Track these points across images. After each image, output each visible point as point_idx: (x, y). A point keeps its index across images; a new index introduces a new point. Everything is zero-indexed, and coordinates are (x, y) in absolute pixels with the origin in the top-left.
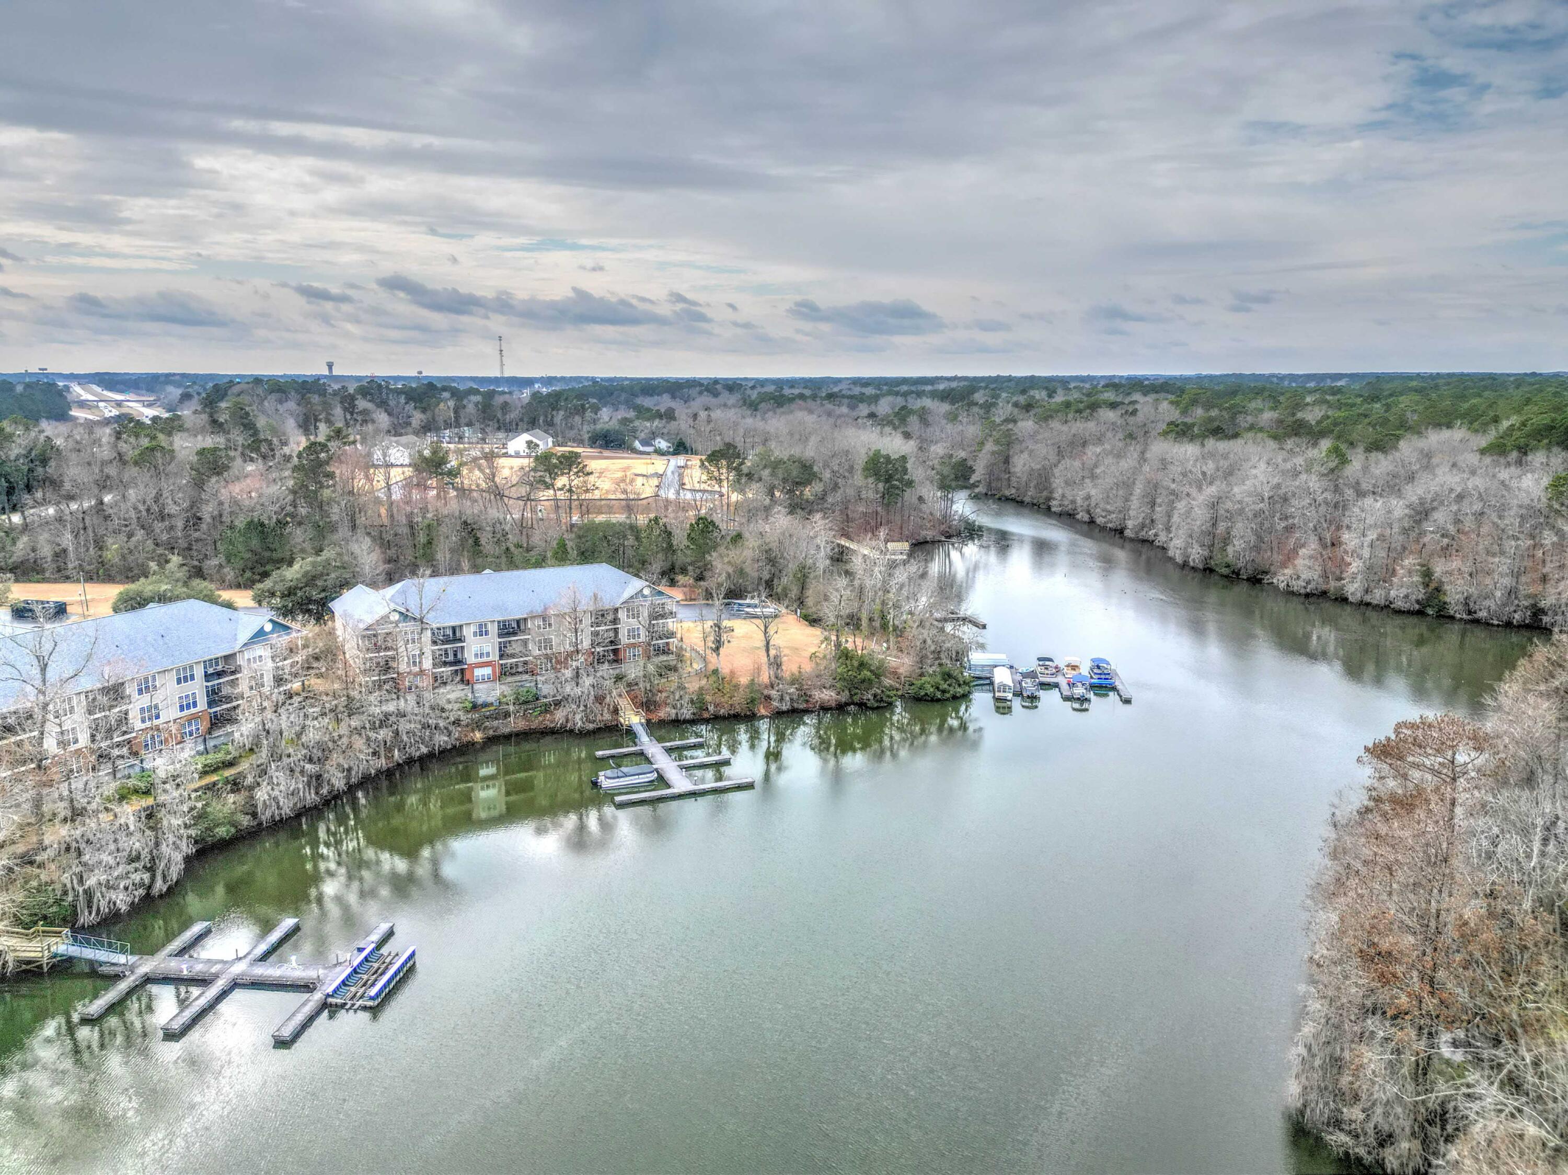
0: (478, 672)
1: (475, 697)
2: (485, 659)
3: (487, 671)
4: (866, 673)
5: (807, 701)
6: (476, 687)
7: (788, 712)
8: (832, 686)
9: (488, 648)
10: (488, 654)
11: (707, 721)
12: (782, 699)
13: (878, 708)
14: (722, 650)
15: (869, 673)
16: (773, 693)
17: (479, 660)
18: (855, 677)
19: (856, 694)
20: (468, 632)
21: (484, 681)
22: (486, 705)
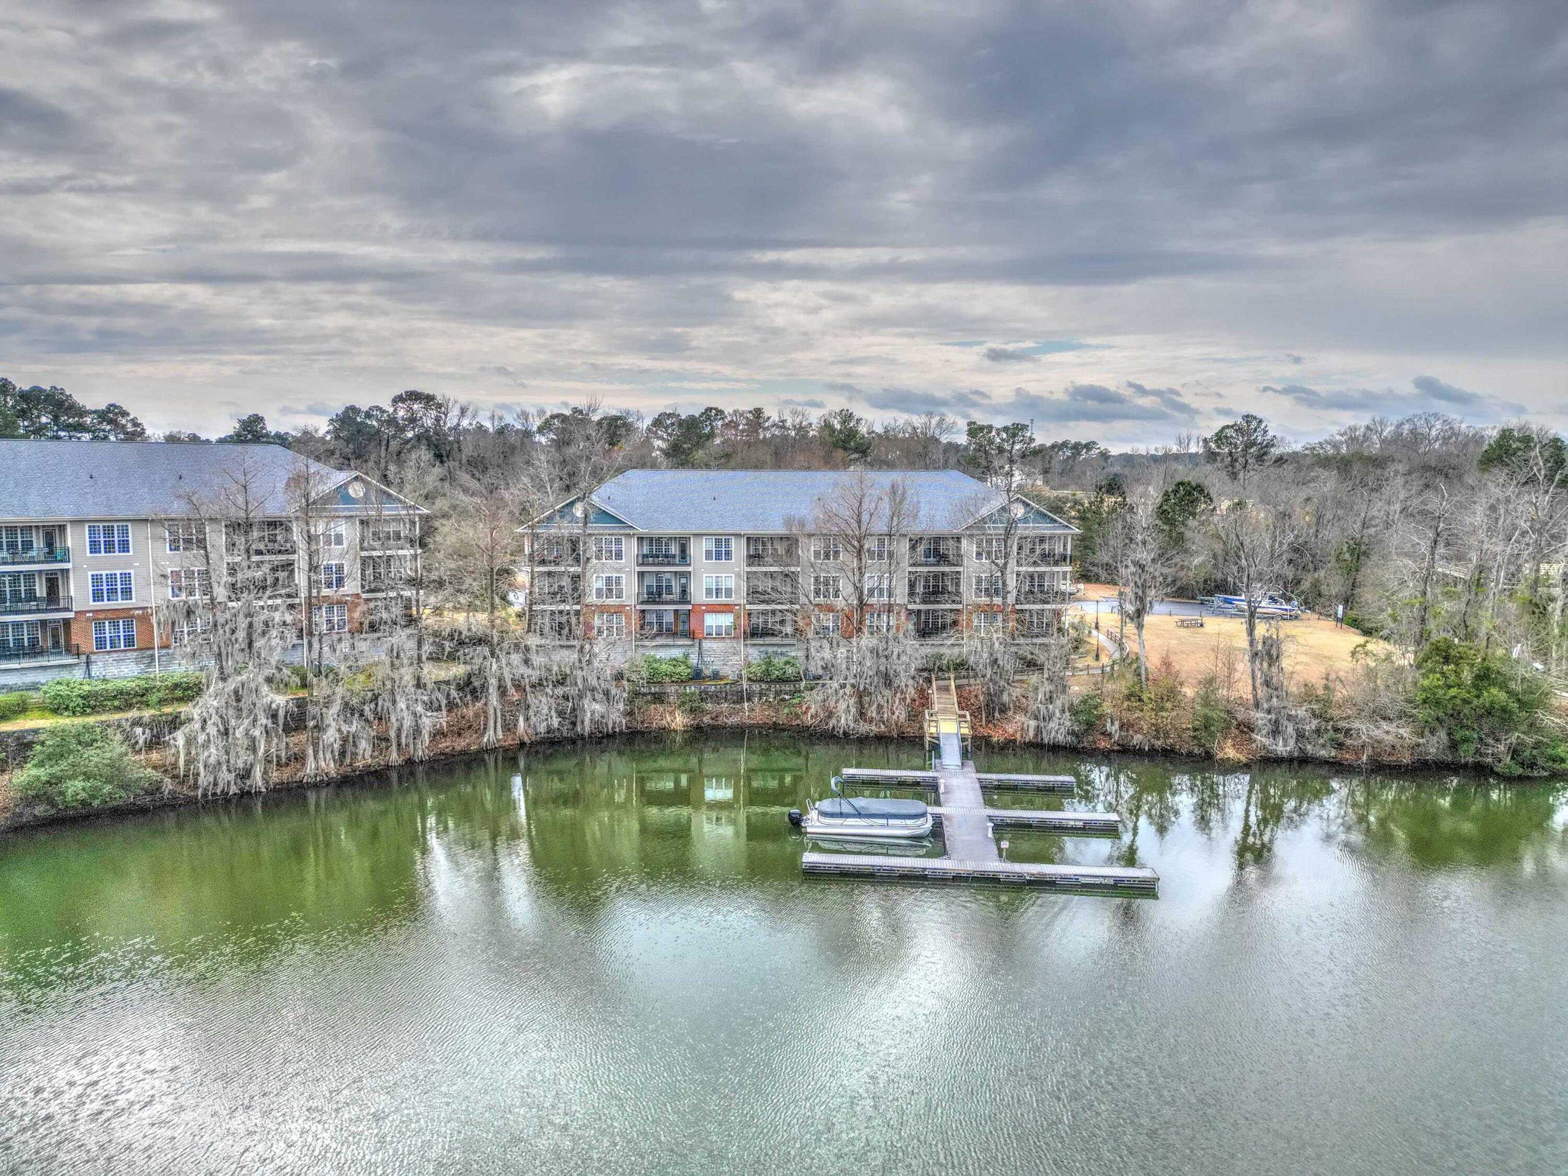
0: (712, 621)
1: (703, 662)
2: (723, 599)
3: (726, 620)
4: (1497, 694)
5: (1340, 746)
6: (706, 645)
7: (1290, 760)
8: (1402, 715)
9: (729, 581)
10: (728, 592)
11: (1104, 756)
12: (1276, 732)
13: (1520, 778)
14: (1147, 619)
15: (1502, 696)
16: (1260, 718)
17: (713, 600)
18: (1466, 702)
19: (1466, 740)
20: (698, 550)
21: (719, 637)
22: (716, 676)
